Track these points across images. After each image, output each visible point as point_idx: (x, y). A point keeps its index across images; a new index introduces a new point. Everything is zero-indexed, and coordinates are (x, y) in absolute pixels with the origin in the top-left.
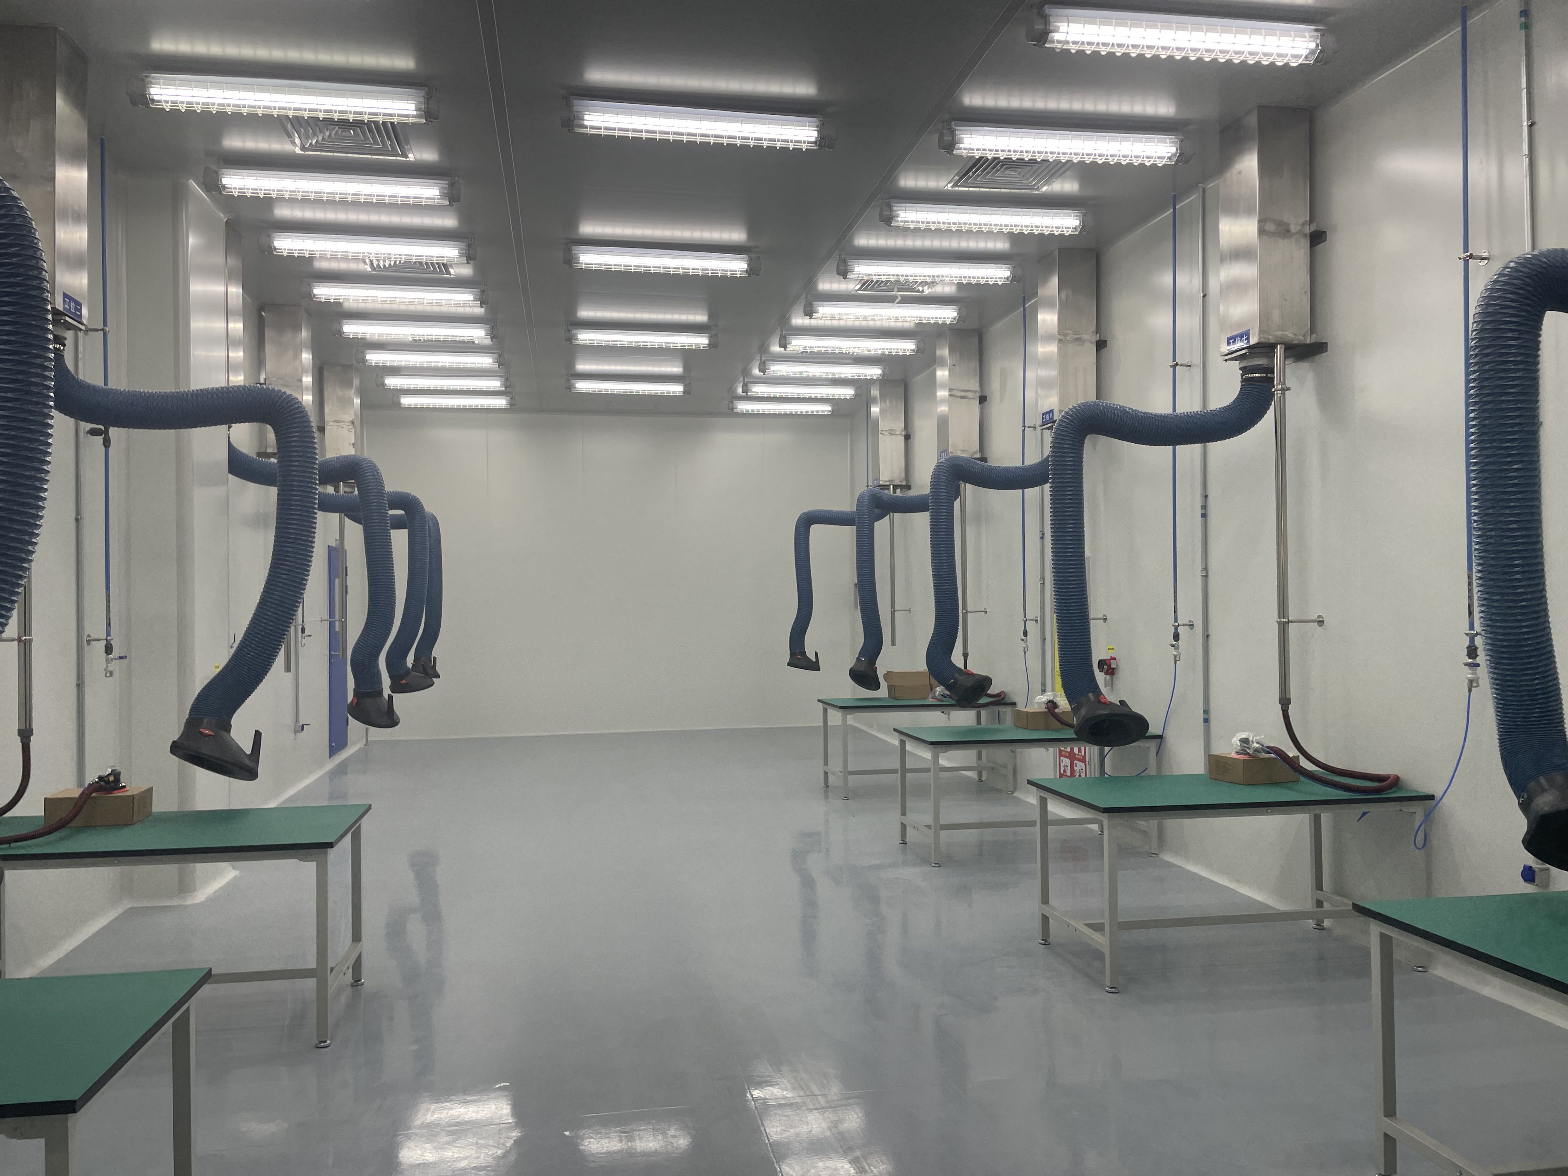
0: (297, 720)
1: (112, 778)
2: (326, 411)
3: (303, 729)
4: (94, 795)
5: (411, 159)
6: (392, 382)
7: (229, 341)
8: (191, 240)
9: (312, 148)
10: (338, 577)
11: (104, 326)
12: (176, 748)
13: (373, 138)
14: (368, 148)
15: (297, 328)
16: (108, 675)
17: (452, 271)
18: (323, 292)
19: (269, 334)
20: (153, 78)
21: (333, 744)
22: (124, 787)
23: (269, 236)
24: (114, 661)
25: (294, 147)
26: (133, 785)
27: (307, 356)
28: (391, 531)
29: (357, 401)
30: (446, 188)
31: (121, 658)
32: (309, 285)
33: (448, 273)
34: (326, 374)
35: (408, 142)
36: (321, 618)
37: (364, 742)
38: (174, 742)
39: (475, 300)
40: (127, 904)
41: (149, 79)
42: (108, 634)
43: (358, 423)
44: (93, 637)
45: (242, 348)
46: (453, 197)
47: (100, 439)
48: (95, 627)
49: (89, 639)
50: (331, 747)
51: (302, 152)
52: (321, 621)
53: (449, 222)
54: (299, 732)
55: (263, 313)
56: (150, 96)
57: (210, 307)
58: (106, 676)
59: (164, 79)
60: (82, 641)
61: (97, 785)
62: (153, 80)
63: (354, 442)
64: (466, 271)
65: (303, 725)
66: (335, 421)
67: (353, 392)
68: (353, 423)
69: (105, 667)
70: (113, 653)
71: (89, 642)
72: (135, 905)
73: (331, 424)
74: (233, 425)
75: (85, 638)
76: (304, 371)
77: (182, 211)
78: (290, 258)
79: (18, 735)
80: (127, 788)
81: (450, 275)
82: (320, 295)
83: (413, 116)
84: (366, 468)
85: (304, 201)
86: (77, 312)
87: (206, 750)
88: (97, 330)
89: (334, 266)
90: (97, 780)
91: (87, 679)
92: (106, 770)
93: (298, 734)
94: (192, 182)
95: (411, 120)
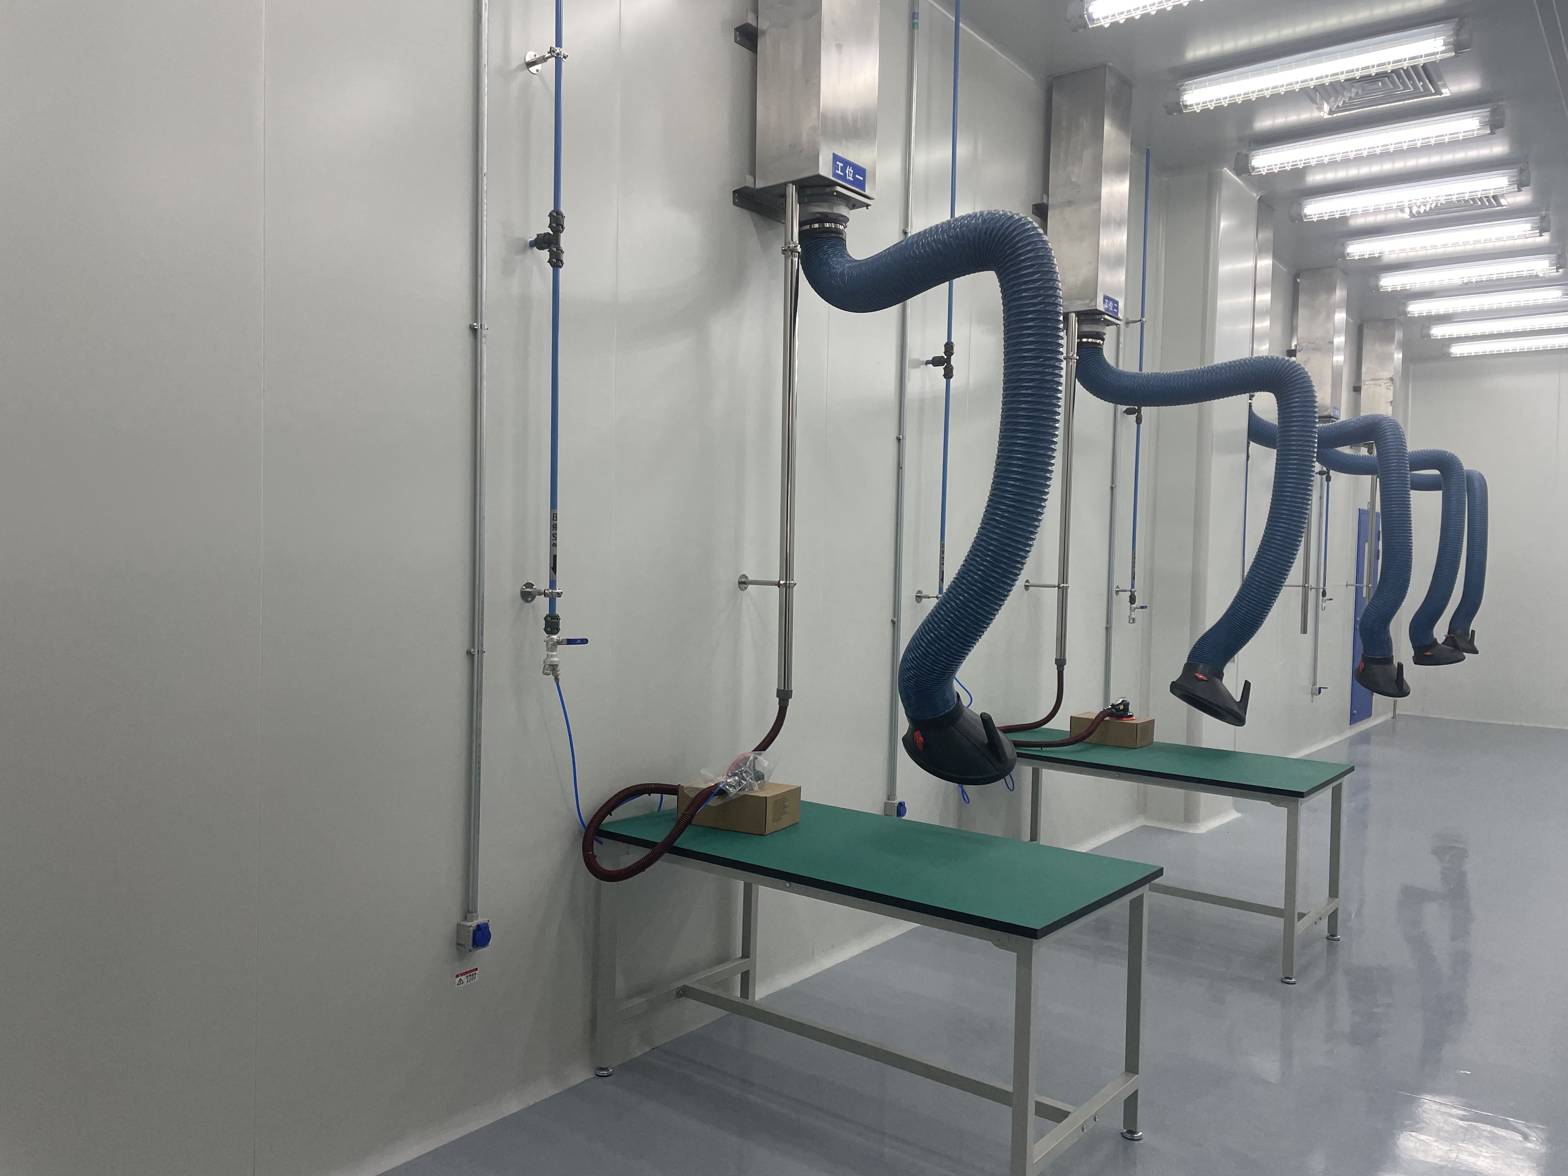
0: (1314, 684)
1: (1122, 707)
2: (1364, 369)
3: (1320, 693)
4: (1107, 718)
5: (1447, 95)
6: (1439, 331)
7: (1255, 313)
8: (1223, 224)
9: (1339, 109)
10: (1367, 542)
11: (1142, 317)
12: (1175, 688)
13: (1403, 83)
14: (1399, 95)
15: (1332, 289)
16: (1131, 622)
17: (1503, 201)
18: (1357, 249)
19: (1302, 299)
20: (1187, 85)
21: (1355, 712)
22: (1131, 716)
23: (1300, 204)
24: (1136, 610)
25: (1323, 113)
26: (1137, 714)
27: (1340, 316)
28: (1412, 492)
29: (1398, 356)
30: (1487, 116)
31: (1142, 607)
32: (1343, 245)
33: (1499, 204)
34: (1366, 331)
35: (1441, 78)
36: (1347, 583)
37: (1391, 715)
38: (1173, 682)
39: (1533, 229)
40: (1141, 822)
41: (1183, 88)
42: (1133, 587)
43: (1398, 380)
44: (1121, 588)
45: (1268, 318)
46: (1494, 125)
47: (1133, 417)
48: (1122, 580)
49: (1118, 589)
50: (1352, 714)
51: (1330, 116)
52: (1347, 585)
53: (1498, 149)
54: (1315, 694)
55: (1298, 280)
56: (1184, 103)
57: (1236, 283)
58: (1129, 623)
59: (1195, 83)
60: (1111, 593)
61: (1109, 711)
62: (1186, 87)
63: (1391, 400)
64: (1523, 198)
65: (1320, 688)
66: (1372, 380)
67: (1394, 347)
68: (1392, 379)
69: (1129, 615)
70: (1136, 603)
71: (1117, 592)
72: (1148, 824)
73: (1367, 383)
74: (1256, 393)
75: (1115, 589)
76: (1336, 332)
77: (1216, 199)
78: (1321, 222)
79: (1056, 664)
80: (1134, 718)
81: (1502, 206)
82: (1354, 253)
83: (1442, 52)
84: (1386, 428)
85: (1333, 164)
86: (1115, 310)
87: (1200, 692)
88: (1136, 322)
89: (1371, 220)
90: (1110, 707)
91: (1114, 623)
92: (1118, 700)
93: (1315, 697)
94: (1226, 170)
95: (1439, 57)
